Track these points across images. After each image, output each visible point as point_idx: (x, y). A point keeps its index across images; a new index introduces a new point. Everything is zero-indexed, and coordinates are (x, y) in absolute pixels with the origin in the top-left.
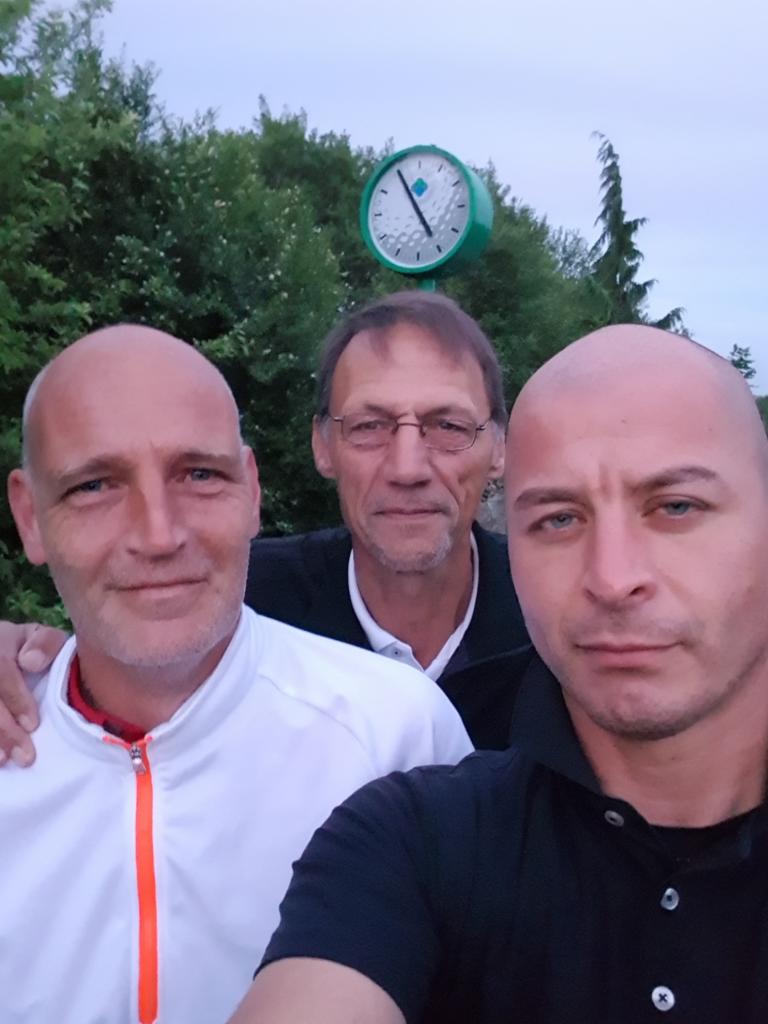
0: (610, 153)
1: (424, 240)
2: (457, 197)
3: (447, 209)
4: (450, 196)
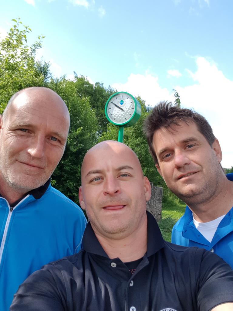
0: (177, 95)
1: (122, 117)
2: (132, 106)
3: (129, 109)
4: (130, 105)
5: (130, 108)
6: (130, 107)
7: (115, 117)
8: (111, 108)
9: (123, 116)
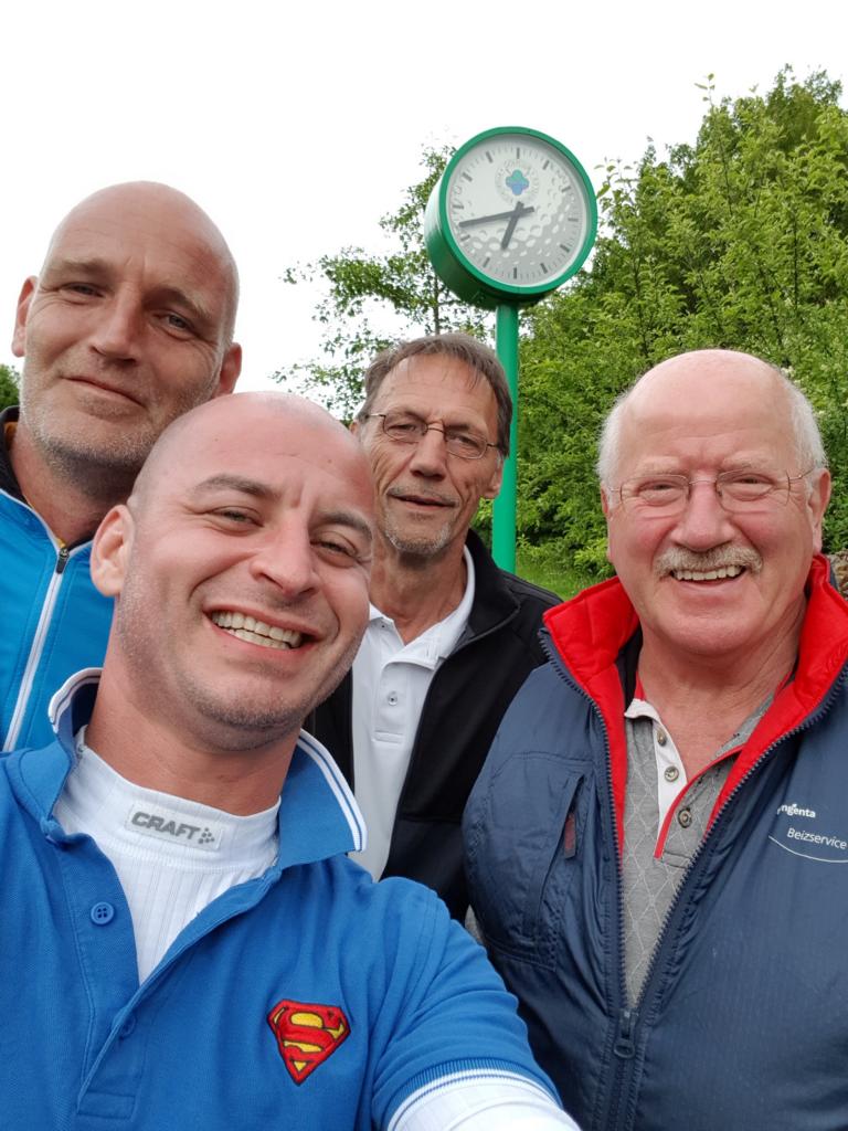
1: (524, 254)
2: (568, 207)
3: (555, 218)
4: (560, 202)
5: (561, 217)
6: (561, 209)
7: (488, 254)
8: (465, 204)
9: (529, 249)
